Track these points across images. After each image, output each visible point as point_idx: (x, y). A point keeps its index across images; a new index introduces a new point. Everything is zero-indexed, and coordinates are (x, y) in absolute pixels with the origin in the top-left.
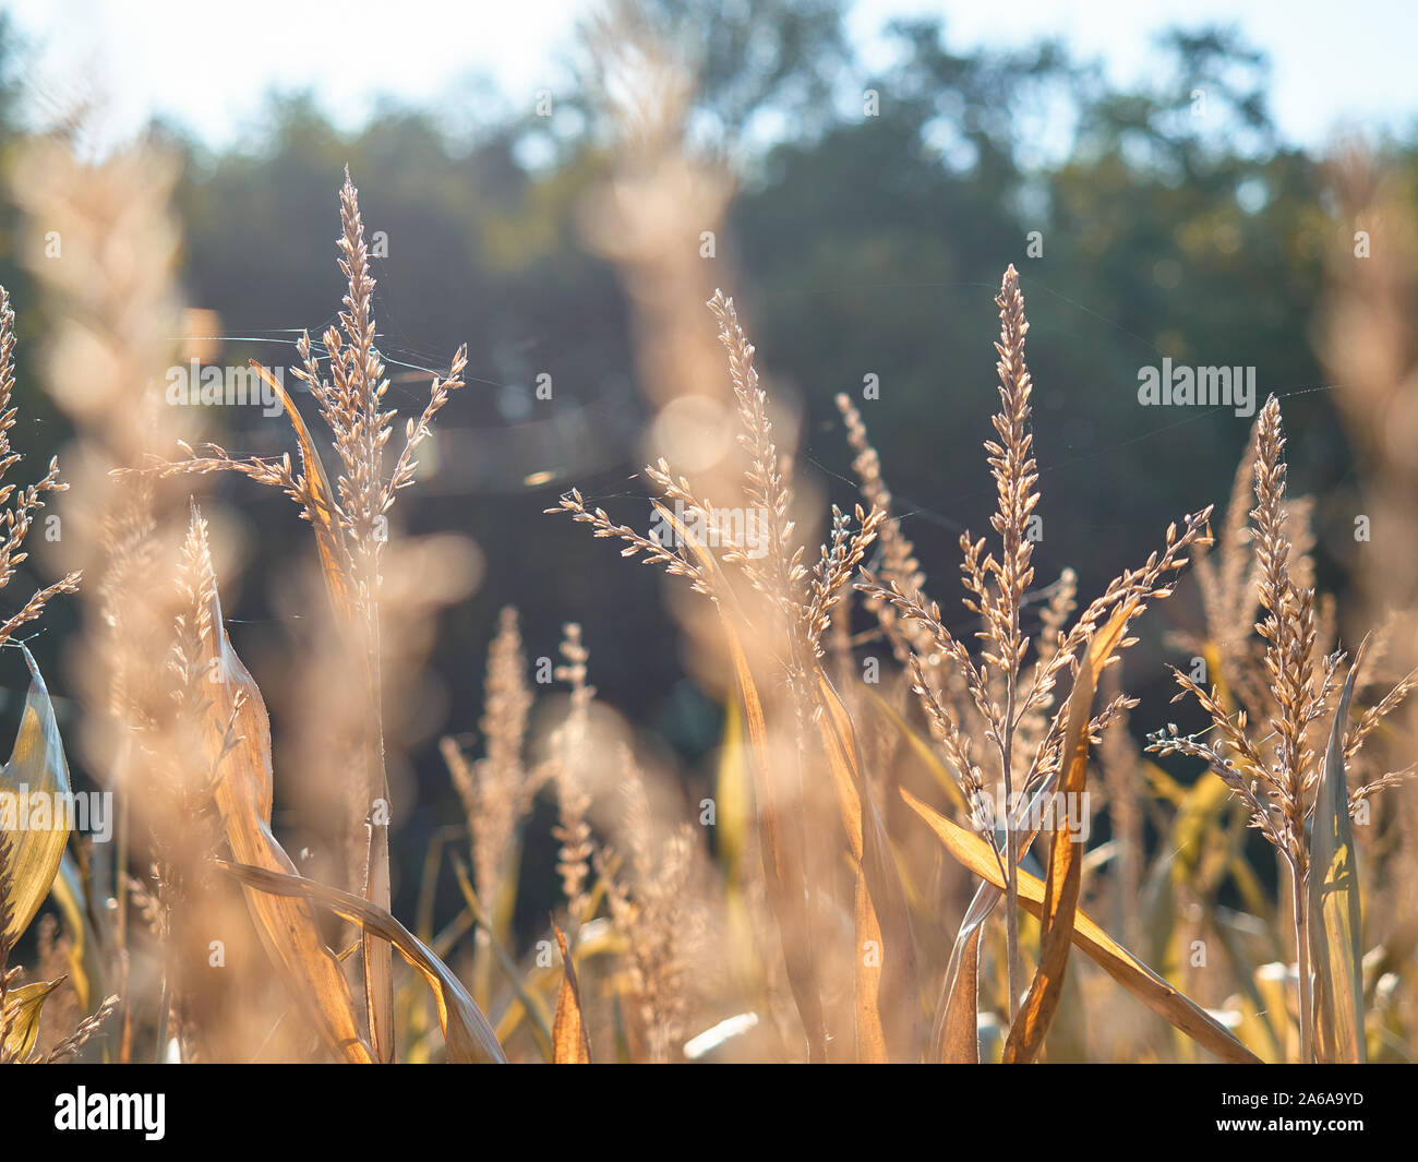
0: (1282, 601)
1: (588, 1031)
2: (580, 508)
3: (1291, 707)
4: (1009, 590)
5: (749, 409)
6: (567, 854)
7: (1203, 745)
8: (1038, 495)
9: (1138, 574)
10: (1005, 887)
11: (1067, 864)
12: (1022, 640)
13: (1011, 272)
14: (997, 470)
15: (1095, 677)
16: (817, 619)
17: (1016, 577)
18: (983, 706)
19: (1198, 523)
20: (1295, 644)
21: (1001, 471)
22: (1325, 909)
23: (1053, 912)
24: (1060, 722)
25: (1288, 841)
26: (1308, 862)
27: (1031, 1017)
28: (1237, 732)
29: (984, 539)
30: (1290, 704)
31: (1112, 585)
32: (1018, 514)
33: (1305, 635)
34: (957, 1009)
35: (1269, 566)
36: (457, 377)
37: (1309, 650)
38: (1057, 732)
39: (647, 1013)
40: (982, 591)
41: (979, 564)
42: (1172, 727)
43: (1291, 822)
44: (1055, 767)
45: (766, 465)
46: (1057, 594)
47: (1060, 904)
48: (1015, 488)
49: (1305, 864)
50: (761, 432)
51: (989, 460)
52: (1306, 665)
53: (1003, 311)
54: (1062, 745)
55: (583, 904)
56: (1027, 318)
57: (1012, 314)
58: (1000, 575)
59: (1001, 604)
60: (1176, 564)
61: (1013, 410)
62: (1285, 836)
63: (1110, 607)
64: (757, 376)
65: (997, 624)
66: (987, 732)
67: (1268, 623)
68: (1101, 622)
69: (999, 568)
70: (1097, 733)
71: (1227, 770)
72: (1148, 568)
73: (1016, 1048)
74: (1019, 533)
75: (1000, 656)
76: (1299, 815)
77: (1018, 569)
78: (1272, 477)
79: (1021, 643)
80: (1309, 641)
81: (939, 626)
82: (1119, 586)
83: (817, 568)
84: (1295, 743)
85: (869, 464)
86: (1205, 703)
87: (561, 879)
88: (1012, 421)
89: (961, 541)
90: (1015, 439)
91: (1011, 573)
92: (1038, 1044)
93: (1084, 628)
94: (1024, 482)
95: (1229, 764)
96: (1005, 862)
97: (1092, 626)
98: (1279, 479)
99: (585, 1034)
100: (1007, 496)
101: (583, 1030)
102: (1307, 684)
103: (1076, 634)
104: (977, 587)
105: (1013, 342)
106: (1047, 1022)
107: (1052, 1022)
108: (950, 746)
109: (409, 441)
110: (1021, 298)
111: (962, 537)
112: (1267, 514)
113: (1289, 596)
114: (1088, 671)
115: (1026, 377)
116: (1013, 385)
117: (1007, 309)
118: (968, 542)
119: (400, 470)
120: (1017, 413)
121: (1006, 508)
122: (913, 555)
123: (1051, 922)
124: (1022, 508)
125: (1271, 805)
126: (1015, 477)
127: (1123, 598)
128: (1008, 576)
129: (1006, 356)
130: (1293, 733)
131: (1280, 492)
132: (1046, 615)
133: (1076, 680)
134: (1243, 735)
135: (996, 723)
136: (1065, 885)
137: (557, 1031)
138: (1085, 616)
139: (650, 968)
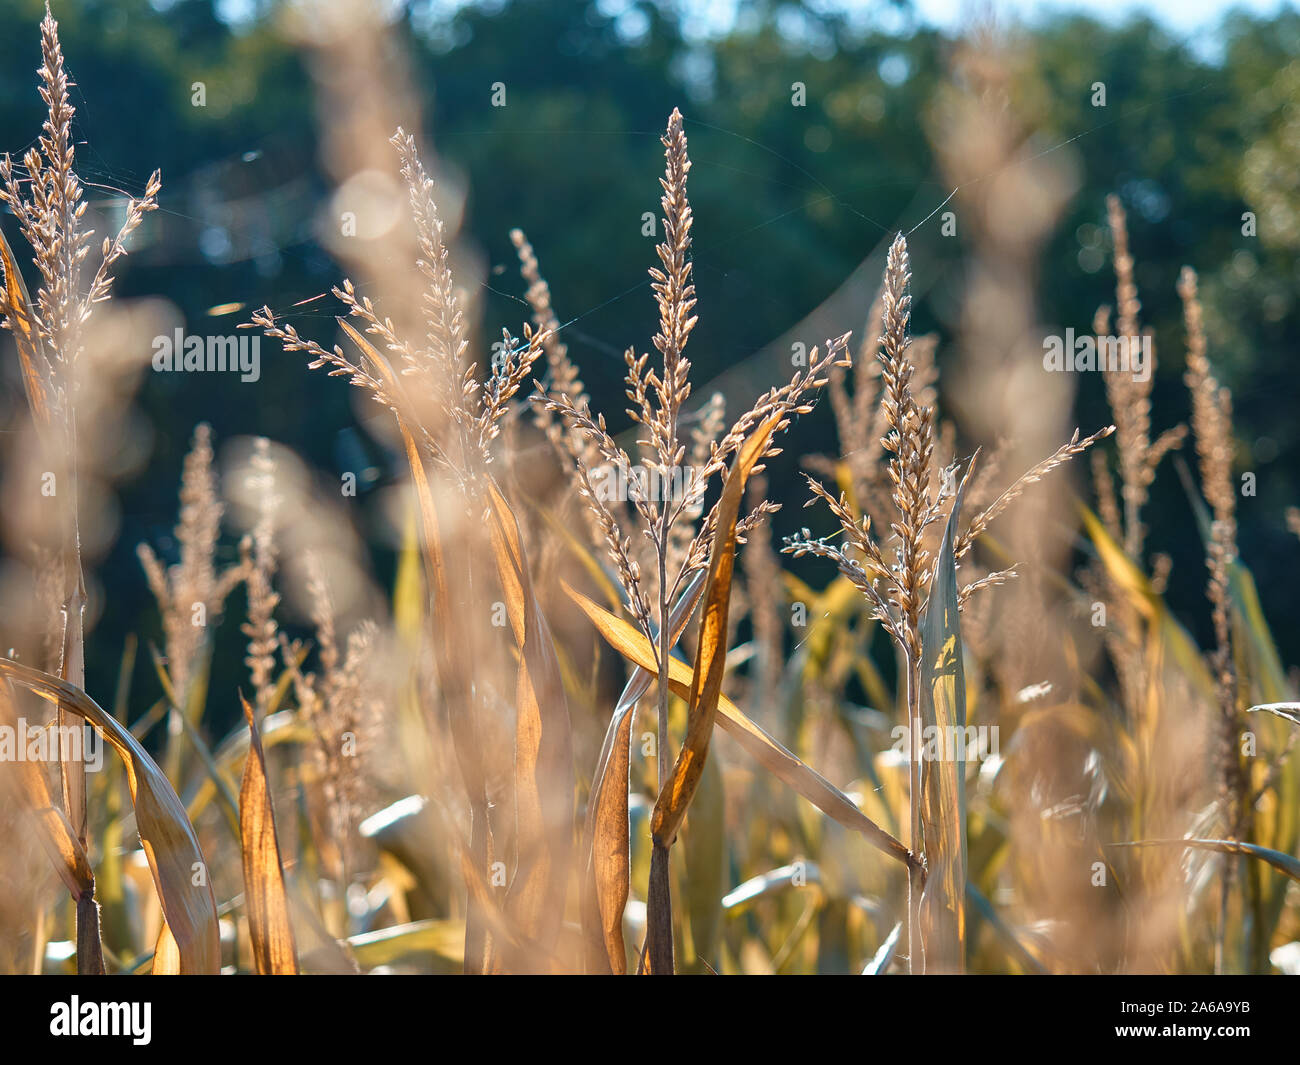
0: (904, 418)
1: (272, 796)
2: (270, 324)
3: (909, 513)
4: (667, 403)
5: (428, 237)
6: (255, 648)
7: (832, 547)
8: (695, 318)
9: (783, 390)
10: (657, 670)
11: (714, 649)
12: (678, 449)
13: (676, 115)
14: (659, 294)
15: (743, 481)
16: (488, 428)
17: (675, 392)
18: (642, 508)
19: (838, 346)
20: (915, 457)
21: (663, 295)
22: (934, 692)
23: (700, 692)
24: (710, 522)
25: (904, 631)
26: (921, 650)
27: (678, 785)
28: (861, 534)
29: (646, 355)
30: (909, 510)
31: (760, 400)
32: (677, 335)
33: (924, 448)
34: (611, 782)
35: (894, 386)
36: (151, 200)
37: (927, 462)
38: (708, 531)
39: (330, 791)
40: (643, 402)
41: (642, 377)
42: (806, 531)
43: (907, 615)
44: (705, 563)
45: (443, 288)
46: (708, 415)
47: (706, 684)
48: (676, 311)
49: (918, 651)
50: (439, 259)
51: (653, 285)
52: (923, 476)
53: (668, 151)
54: (712, 543)
55: (269, 694)
56: (690, 157)
57: (676, 154)
58: (661, 389)
59: (660, 415)
60: (817, 383)
61: (675, 240)
62: (901, 628)
63: (758, 420)
64: (435, 208)
65: (656, 433)
66: (645, 531)
67: (891, 438)
68: (748, 432)
69: (660, 383)
70: (743, 534)
71: (852, 569)
72: (792, 385)
73: (664, 813)
74: (678, 352)
75: (658, 462)
76: (915, 608)
77: (676, 384)
78: (898, 307)
79: (677, 451)
80: (927, 453)
81: (604, 435)
82: (767, 401)
83: (488, 385)
84: (912, 545)
85: (540, 294)
86: (835, 508)
87: (250, 671)
88: (674, 251)
89: (626, 356)
90: (677, 266)
91: (670, 388)
92: (682, 810)
93: (735, 438)
94: (684, 306)
95: (854, 564)
96: (659, 650)
97: (742, 437)
98: (904, 310)
99: (270, 798)
100: (668, 318)
101: (268, 794)
102: (924, 492)
103: (727, 443)
104: (640, 398)
105: (677, 179)
106: (692, 790)
107: (696, 788)
108: (612, 543)
109: (106, 258)
110: (685, 139)
111: (627, 352)
112: (893, 340)
113: (911, 414)
114: (737, 475)
115: (687, 211)
116: (676, 218)
117: (672, 148)
118: (632, 357)
119: (96, 286)
120: (678, 244)
121: (667, 329)
122: (578, 378)
123: (698, 700)
124: (682, 329)
125: (890, 601)
126: (676, 302)
127: (769, 412)
128: (667, 390)
129: (670, 191)
130: (911, 535)
131: (904, 321)
132: (697, 435)
133: (725, 485)
134: (867, 538)
135: (653, 522)
136: (712, 667)
137: (244, 795)
138: (735, 428)
139: (332, 750)
